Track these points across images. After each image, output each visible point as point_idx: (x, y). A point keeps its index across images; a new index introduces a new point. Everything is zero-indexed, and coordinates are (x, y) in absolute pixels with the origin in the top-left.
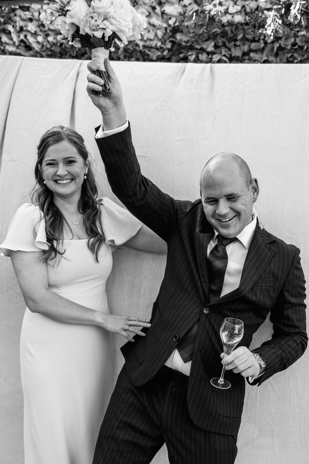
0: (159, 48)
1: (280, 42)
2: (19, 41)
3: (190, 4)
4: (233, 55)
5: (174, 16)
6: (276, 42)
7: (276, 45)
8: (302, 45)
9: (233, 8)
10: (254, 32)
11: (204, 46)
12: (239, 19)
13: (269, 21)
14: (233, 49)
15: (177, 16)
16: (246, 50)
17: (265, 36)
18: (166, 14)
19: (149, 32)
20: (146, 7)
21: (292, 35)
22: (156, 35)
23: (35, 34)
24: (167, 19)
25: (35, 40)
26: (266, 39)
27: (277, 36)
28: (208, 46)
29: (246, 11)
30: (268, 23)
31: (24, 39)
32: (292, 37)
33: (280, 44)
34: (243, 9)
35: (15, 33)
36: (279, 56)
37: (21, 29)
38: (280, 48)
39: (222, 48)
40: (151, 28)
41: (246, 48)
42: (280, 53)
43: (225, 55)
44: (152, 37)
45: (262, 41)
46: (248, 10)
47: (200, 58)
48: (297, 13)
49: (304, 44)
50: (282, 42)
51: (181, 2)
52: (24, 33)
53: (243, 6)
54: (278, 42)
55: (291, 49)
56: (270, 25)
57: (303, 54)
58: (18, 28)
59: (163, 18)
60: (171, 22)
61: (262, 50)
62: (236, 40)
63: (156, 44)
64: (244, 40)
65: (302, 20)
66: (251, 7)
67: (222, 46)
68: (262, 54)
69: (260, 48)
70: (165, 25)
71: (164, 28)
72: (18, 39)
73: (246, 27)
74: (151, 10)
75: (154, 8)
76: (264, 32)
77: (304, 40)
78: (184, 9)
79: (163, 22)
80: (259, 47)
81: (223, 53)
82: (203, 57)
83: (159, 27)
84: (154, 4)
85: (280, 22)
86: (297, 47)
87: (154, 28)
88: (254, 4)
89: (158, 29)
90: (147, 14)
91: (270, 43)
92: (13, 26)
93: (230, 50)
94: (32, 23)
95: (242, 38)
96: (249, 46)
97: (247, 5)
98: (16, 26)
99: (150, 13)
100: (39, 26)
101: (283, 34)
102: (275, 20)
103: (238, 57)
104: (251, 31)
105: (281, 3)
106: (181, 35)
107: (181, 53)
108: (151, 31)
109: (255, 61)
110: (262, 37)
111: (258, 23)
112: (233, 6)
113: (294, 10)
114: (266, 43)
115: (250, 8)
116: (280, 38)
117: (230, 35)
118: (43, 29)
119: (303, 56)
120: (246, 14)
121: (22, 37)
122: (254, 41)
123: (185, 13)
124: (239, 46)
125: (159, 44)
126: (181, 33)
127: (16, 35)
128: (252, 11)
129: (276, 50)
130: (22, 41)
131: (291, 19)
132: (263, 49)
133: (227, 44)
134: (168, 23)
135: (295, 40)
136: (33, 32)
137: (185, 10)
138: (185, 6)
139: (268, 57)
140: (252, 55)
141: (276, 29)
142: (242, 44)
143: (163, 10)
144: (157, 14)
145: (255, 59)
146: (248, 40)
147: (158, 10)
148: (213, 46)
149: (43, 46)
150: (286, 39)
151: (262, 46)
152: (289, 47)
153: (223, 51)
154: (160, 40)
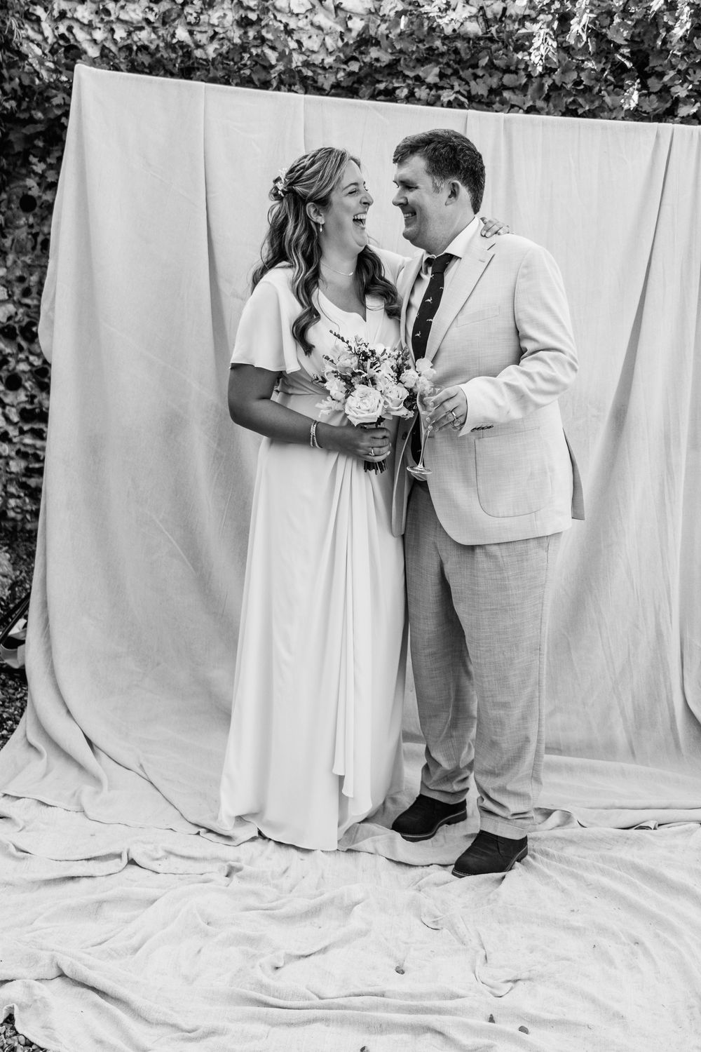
0: (327, 67)
1: (554, 77)
2: (55, 36)
4: (473, 93)
5: (357, 14)
6: (547, 76)
7: (548, 82)
8: (591, 85)
9: (464, 10)
10: (507, 55)
11: (421, 74)
12: (474, 28)
13: (537, 42)
14: (473, 83)
15: (362, 15)
16: (494, 86)
17: (527, 65)
18: (342, 9)
19: (310, 37)
21: (574, 68)
22: (323, 44)
23: (89, 26)
24: (346, 18)
25: (89, 37)
26: (529, 70)
27: (549, 66)
28: (428, 74)
29: (486, 17)
30: (535, 46)
31: (67, 33)
32: (574, 70)
33: (554, 80)
34: (481, 13)
35: (48, 21)
36: (552, 99)
37: (63, 15)
38: (554, 87)
39: (452, 78)
40: (314, 31)
41: (494, 82)
42: (553, 94)
43: (458, 92)
44: (316, 49)
45: (522, 73)
46: (489, 15)
47: (416, 94)
48: (580, 31)
49: (593, 82)
50: (556, 77)
52: (67, 23)
53: (482, 8)
54: (550, 76)
55: (572, 90)
56: (538, 49)
57: (592, 98)
58: (56, 14)
59: (337, 16)
60: (357, 25)
61: (524, 88)
63: (323, 60)
64: (491, 69)
65: (589, 44)
66: (495, 11)
67: (452, 75)
68: (525, 95)
69: (520, 84)
70: (340, 29)
71: (338, 34)
72: (53, 31)
73: (494, 47)
74: (316, 2)
76: (527, 58)
77: (593, 76)
79: (336, 23)
80: (518, 83)
81: (457, 88)
82: (422, 93)
83: (329, 31)
85: (555, 44)
86: (582, 87)
87: (320, 32)
88: (499, 5)
89: (327, 34)
90: (310, 7)
91: (536, 77)
92: (46, 9)
93: (467, 83)
94: (85, 6)
95: (486, 64)
97: (487, 6)
98: (53, 9)
99: (314, 6)
100: (97, 13)
101: (558, 64)
102: (546, 41)
103: (482, 95)
104: (503, 54)
105: (552, 11)
106: (378, 51)
107: (379, 82)
108: (314, 37)
109: (513, 106)
110: (522, 66)
111: (513, 41)
112: (464, 6)
113: (576, 27)
114: (529, 76)
115: (492, 12)
116: (554, 70)
117: (465, 55)
118: (106, 19)
119: (593, 102)
120: (486, 21)
121: (62, 29)
122: (507, 70)
123: (377, 11)
124: (482, 77)
125: (329, 60)
126: (378, 47)
127: (50, 26)
128: (495, 17)
129: (548, 90)
130: (62, 36)
131: (570, 38)
132: (526, 85)
133: (461, 73)
134: (347, 26)
135: (578, 75)
136: (86, 22)
137: (377, 6)
139: (534, 102)
140: (506, 94)
141: (547, 55)
142: (487, 75)
143: (337, 2)
144: (326, 9)
145: (513, 103)
146: (497, 68)
147: (329, 2)
148: (436, 75)
149: (103, 48)
150: (563, 72)
151: (524, 80)
152: (569, 86)
153: (456, 84)
154: (331, 53)
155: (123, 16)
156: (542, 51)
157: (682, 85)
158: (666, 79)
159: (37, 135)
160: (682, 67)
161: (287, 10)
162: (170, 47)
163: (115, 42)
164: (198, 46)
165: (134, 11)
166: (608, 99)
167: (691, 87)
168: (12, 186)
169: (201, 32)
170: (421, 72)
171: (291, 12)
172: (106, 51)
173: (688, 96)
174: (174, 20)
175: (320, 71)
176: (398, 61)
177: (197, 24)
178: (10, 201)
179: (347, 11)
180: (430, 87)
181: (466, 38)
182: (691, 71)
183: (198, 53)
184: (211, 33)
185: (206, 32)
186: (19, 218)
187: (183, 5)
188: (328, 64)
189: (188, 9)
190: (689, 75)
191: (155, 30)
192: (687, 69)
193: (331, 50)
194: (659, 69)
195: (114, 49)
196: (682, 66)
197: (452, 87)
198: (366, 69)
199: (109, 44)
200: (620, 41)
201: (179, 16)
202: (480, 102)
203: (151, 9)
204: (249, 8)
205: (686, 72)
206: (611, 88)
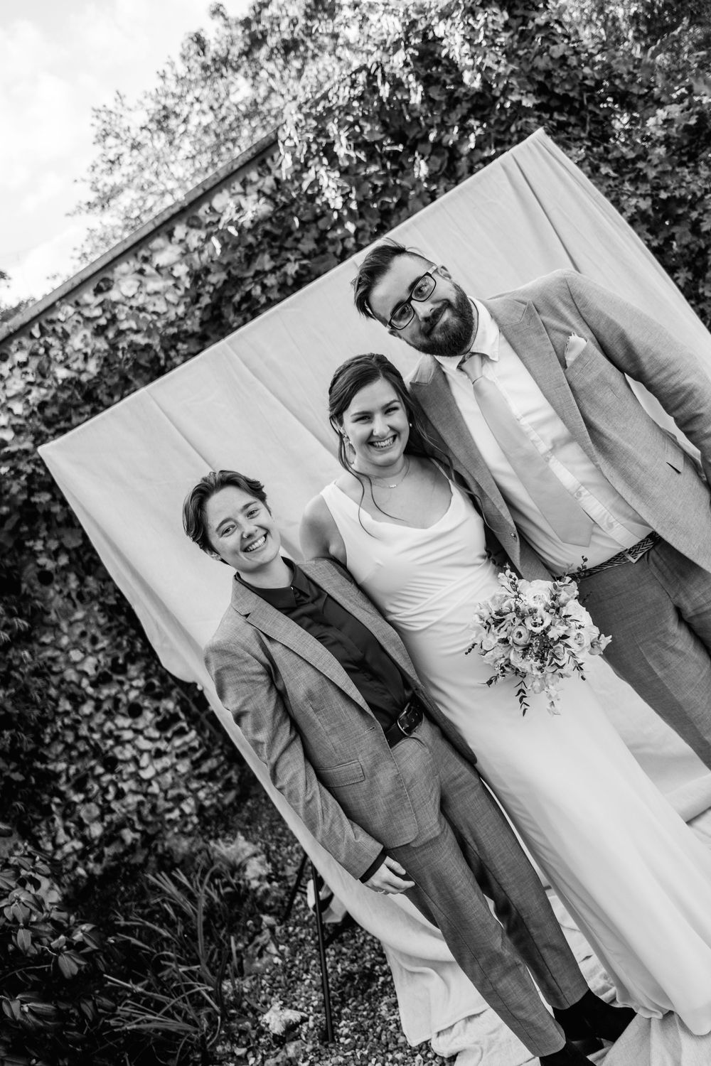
0: (184, 316)
3: (187, 234)
4: (306, 252)
5: (175, 263)
6: (348, 200)
7: (353, 205)
8: (385, 183)
10: (308, 209)
13: (324, 182)
14: (300, 246)
15: (179, 261)
16: (317, 237)
18: (162, 268)
19: (154, 305)
20: (129, 277)
21: (363, 180)
22: (168, 302)
24: (169, 272)
27: (345, 193)
28: (262, 264)
29: (266, 194)
30: (325, 186)
34: (261, 195)
36: (365, 214)
38: (360, 205)
39: (283, 254)
40: (154, 299)
41: (314, 233)
42: (363, 210)
43: (295, 260)
44: (166, 309)
45: (329, 212)
46: (268, 191)
47: (267, 284)
48: (346, 152)
49: (385, 180)
51: (173, 240)
53: (259, 191)
54: (351, 199)
56: (328, 186)
57: (393, 191)
59: (161, 275)
60: (181, 270)
61: (339, 222)
63: (176, 313)
64: (305, 226)
65: (359, 156)
66: (270, 186)
67: (280, 251)
68: (344, 226)
69: (335, 221)
70: (171, 282)
71: (173, 287)
74: (139, 277)
75: (141, 272)
76: (324, 200)
78: (183, 245)
79: (165, 280)
80: (332, 222)
81: (292, 258)
82: (270, 280)
83: (165, 290)
84: (138, 266)
85: (337, 174)
86: (379, 189)
87: (159, 295)
89: (165, 293)
90: (138, 284)
91: (342, 208)
93: (296, 249)
95: (299, 225)
97: (263, 187)
99: (140, 281)
101: (349, 187)
102: (329, 177)
103: (314, 250)
104: (304, 209)
105: (315, 154)
106: (213, 276)
107: (232, 297)
108: (158, 302)
109: (342, 240)
110: (324, 207)
111: (303, 195)
113: (341, 150)
114: (335, 210)
115: (268, 188)
117: (277, 232)
119: (396, 193)
120: (270, 198)
122: (317, 218)
123: (187, 250)
124: (303, 236)
125: (181, 310)
126: (211, 273)
128: (273, 190)
129: (357, 209)
131: (343, 162)
132: (340, 219)
133: (285, 245)
134: (174, 276)
135: (370, 183)
137: (185, 247)
138: (181, 241)
139: (354, 224)
140: (330, 235)
141: (338, 186)
142: (306, 233)
143: (155, 265)
144: (150, 276)
145: (340, 238)
146: (308, 222)
147: (149, 269)
148: (269, 261)
149: (13, 427)
150: (357, 189)
151: (335, 217)
152: (370, 195)
153: (289, 255)
154: (178, 305)
155: (10, 393)
156: (333, 185)
157: (448, 133)
158: (432, 138)
159: (19, 524)
161: (123, 299)
162: (62, 388)
163: (18, 416)
164: (80, 372)
165: (15, 383)
166: (405, 183)
167: (456, 129)
168: (25, 573)
169: (74, 361)
170: (257, 266)
171: (127, 298)
172: (18, 428)
173: (459, 138)
174: (49, 368)
175: (181, 323)
176: (230, 274)
177: (67, 357)
178: (31, 586)
179: (166, 267)
180: (273, 271)
181: (268, 219)
182: (446, 119)
183: (84, 378)
184: (81, 357)
185: (77, 359)
186: (47, 593)
187: (47, 351)
188: (182, 313)
189: (52, 353)
190: (447, 122)
191: (40, 385)
192: (442, 120)
193: (176, 302)
194: (419, 136)
195: (21, 421)
196: (437, 120)
197: (288, 260)
198: (215, 296)
199: (15, 421)
200: (379, 137)
201: (50, 362)
202: (316, 255)
203: (26, 373)
204: (96, 318)
205: (443, 122)
206: (400, 174)
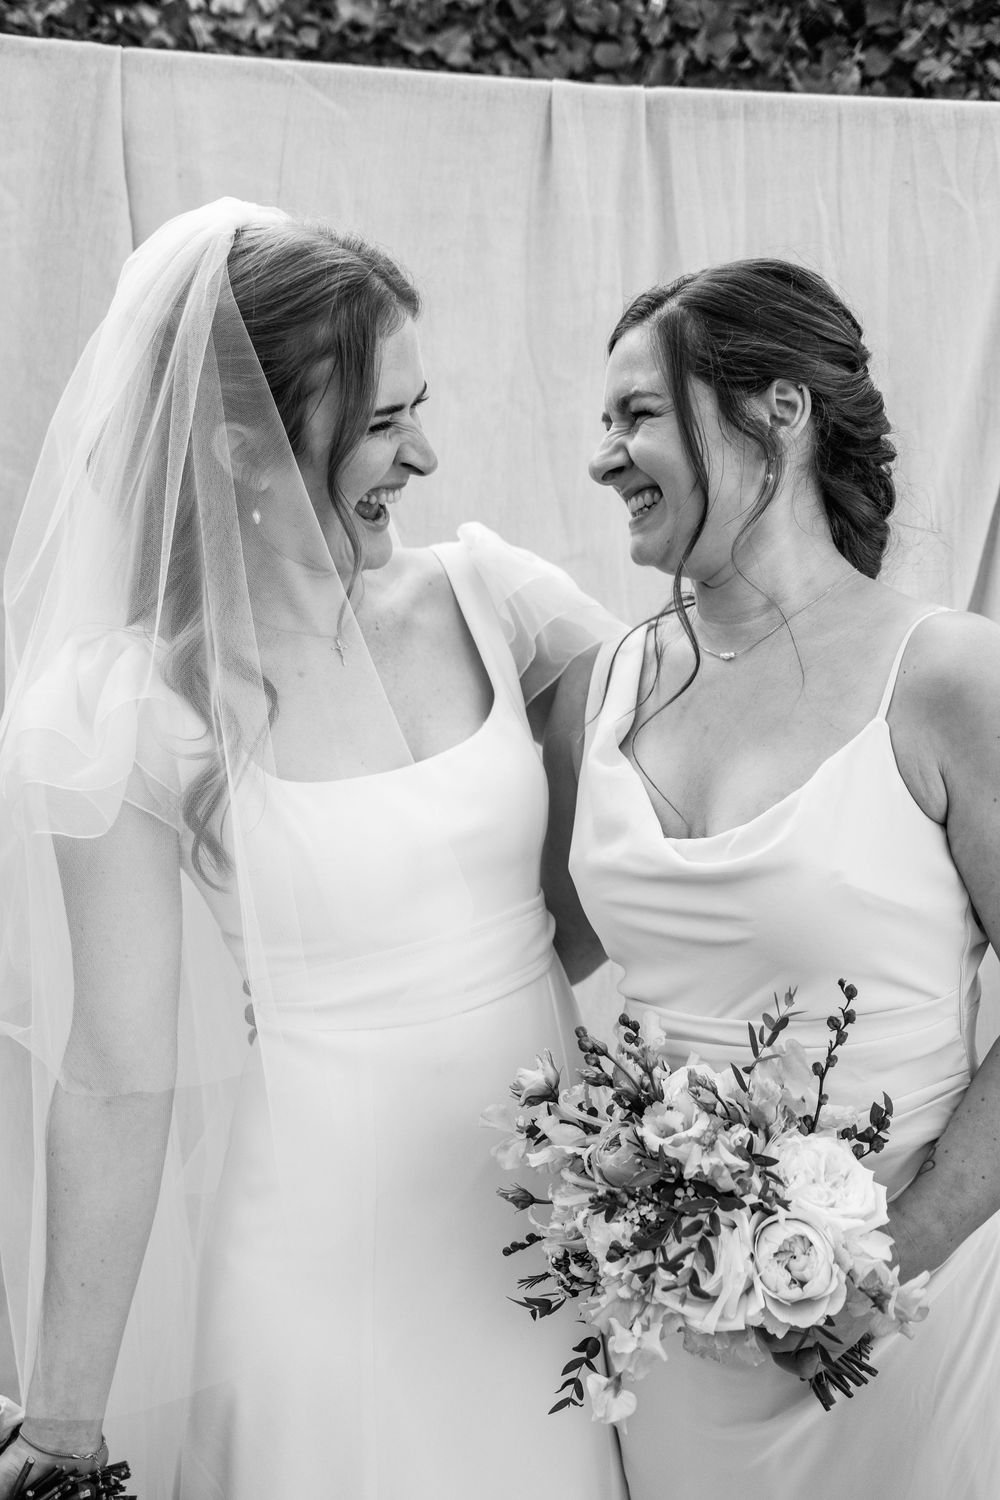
1: (691, 44)
6: (679, 44)
7: (681, 57)
8: (765, 59)
10: (599, 8)
11: (438, 48)
14: (537, 63)
16: (579, 68)
17: (639, 24)
21: (729, 26)
26: (645, 31)
27: (682, 24)
28: (449, 47)
32: (728, 31)
33: (692, 53)
38: (693, 66)
39: (496, 54)
41: (578, 60)
44: (238, 7)
45: (631, 40)
49: (770, 54)
50: (699, 47)
54: (684, 43)
55: (729, 70)
61: (636, 70)
62: (540, 31)
63: (254, 32)
64: (571, 32)
67: (497, 48)
69: (628, 63)
77: (768, 40)
80: (622, 60)
86: (747, 64)
91: (660, 46)
95: (561, 26)
96: (590, 54)
110: (629, 27)
114: (645, 46)
116: (694, 33)
122: (601, 36)
124: (554, 51)
133: (513, 42)
135: (740, 39)
142: (563, 48)
146: (582, 33)
148: (466, 50)
150: (710, 37)
151: (634, 54)
152: (723, 63)
154: (266, 18)
157: (938, 55)
158: (906, 46)
160: (939, 18)
167: (958, 60)
170: (437, 45)
173: (952, 80)
176: (392, 30)
182: (954, 28)
188: (265, 38)
190: (951, 36)
193: (267, 9)
194: (885, 31)
196: (937, 16)
205: (944, 32)
206: (803, 64)
